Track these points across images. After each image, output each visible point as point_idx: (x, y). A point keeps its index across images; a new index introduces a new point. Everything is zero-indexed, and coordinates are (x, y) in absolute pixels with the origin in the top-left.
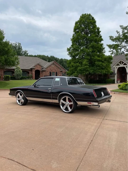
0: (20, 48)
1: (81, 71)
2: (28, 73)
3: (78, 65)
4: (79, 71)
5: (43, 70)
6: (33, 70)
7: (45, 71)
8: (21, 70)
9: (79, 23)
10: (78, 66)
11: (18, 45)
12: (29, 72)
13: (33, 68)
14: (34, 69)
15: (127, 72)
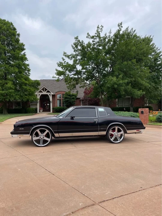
15: (50, 101)
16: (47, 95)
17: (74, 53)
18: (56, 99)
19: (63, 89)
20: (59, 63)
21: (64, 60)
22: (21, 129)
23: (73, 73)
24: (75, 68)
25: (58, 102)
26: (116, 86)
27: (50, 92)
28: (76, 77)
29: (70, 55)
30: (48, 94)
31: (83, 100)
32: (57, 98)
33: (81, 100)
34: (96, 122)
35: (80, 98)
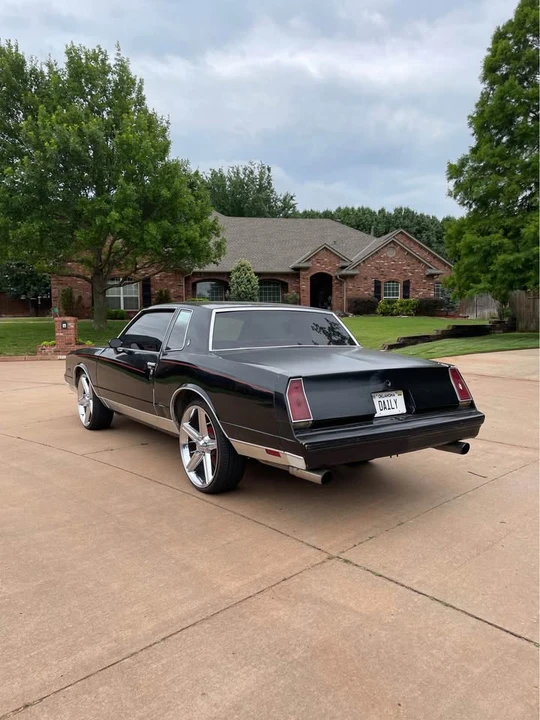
0: (264, 188)
1: (514, 271)
2: (285, 286)
3: (495, 243)
4: (504, 273)
5: (344, 272)
6: (302, 273)
7: (352, 277)
8: (256, 274)
9: (513, 33)
10: (499, 249)
11: (256, 173)
12: (287, 284)
13: (301, 265)
14: (306, 269)
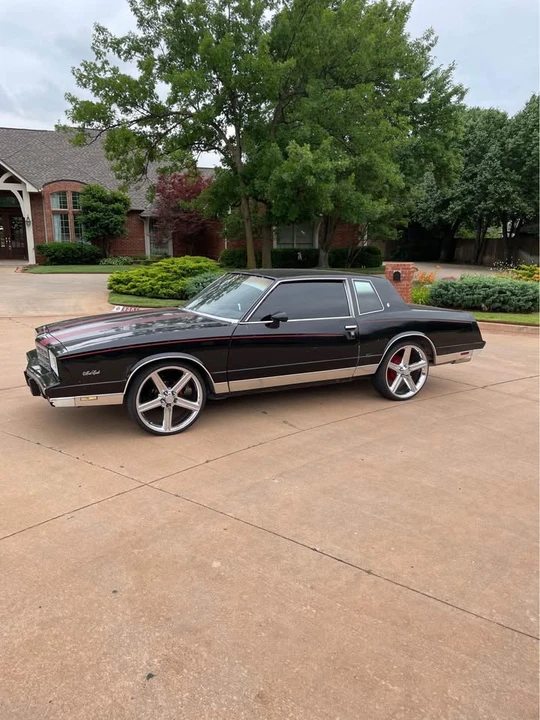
15: (25, 216)
16: (9, 193)
17: (140, 34)
18: (46, 211)
19: (70, 170)
20: (82, 69)
21: (98, 54)
22: (87, 373)
23: (137, 114)
24: (150, 93)
25: (57, 221)
26: (311, 181)
27: (19, 182)
28: (147, 129)
29: (123, 40)
30: (13, 188)
31: (153, 221)
32: (49, 207)
33: (144, 218)
34: (353, 333)
35: (142, 211)
